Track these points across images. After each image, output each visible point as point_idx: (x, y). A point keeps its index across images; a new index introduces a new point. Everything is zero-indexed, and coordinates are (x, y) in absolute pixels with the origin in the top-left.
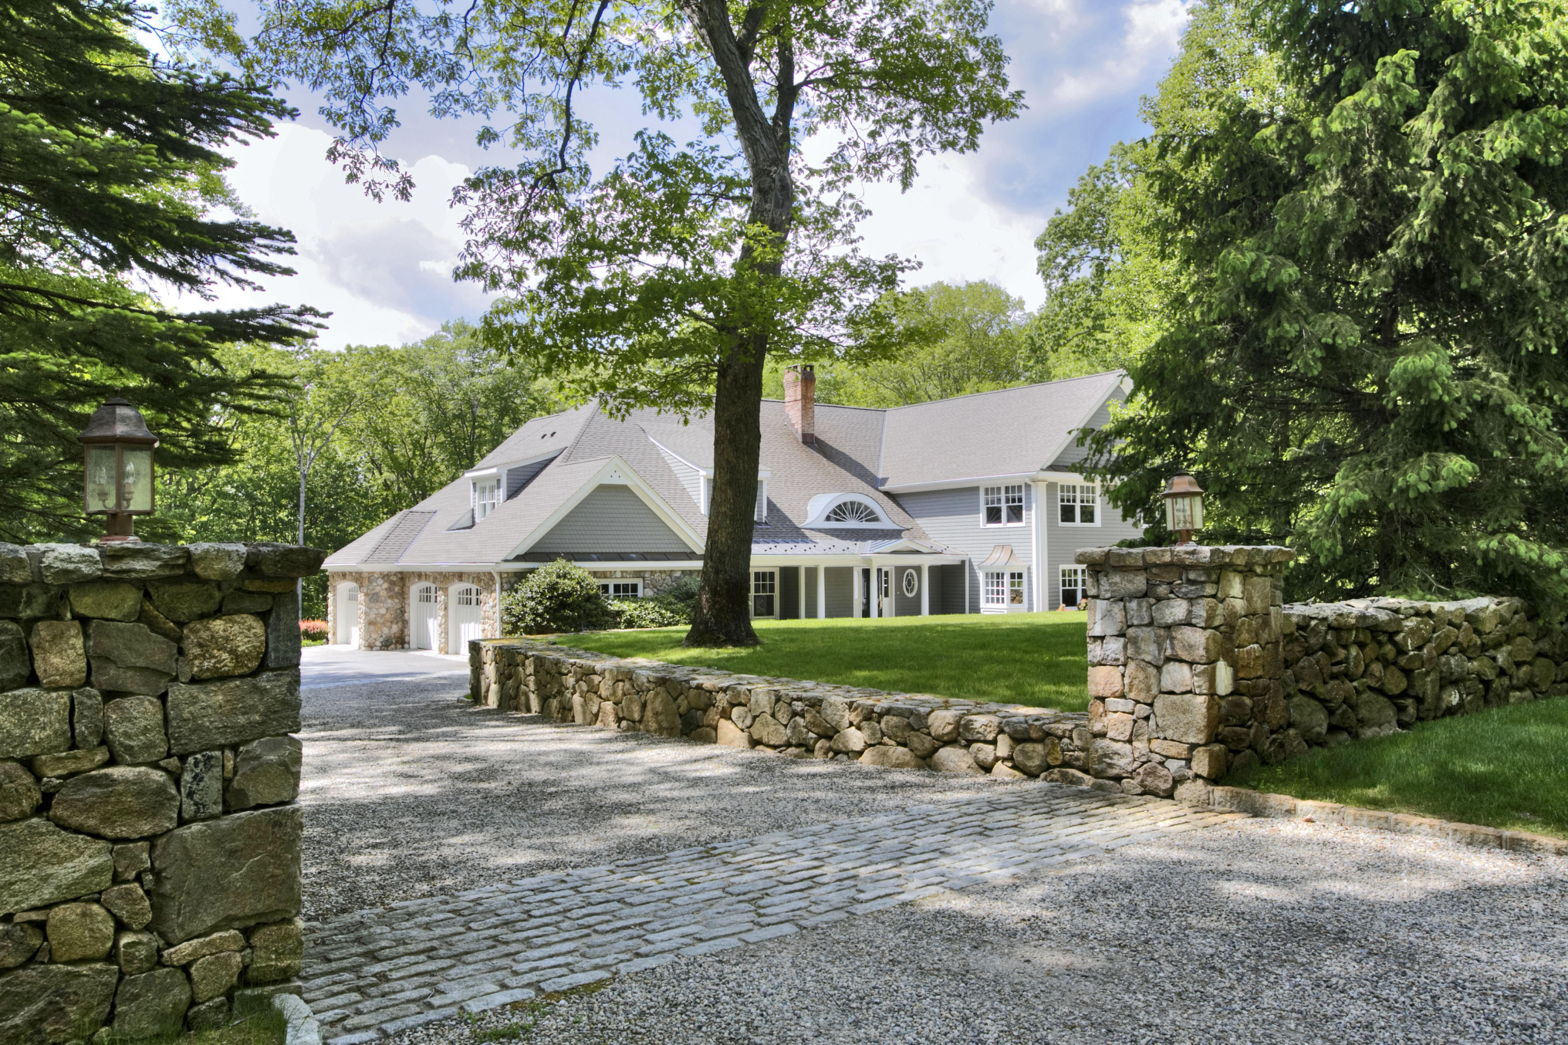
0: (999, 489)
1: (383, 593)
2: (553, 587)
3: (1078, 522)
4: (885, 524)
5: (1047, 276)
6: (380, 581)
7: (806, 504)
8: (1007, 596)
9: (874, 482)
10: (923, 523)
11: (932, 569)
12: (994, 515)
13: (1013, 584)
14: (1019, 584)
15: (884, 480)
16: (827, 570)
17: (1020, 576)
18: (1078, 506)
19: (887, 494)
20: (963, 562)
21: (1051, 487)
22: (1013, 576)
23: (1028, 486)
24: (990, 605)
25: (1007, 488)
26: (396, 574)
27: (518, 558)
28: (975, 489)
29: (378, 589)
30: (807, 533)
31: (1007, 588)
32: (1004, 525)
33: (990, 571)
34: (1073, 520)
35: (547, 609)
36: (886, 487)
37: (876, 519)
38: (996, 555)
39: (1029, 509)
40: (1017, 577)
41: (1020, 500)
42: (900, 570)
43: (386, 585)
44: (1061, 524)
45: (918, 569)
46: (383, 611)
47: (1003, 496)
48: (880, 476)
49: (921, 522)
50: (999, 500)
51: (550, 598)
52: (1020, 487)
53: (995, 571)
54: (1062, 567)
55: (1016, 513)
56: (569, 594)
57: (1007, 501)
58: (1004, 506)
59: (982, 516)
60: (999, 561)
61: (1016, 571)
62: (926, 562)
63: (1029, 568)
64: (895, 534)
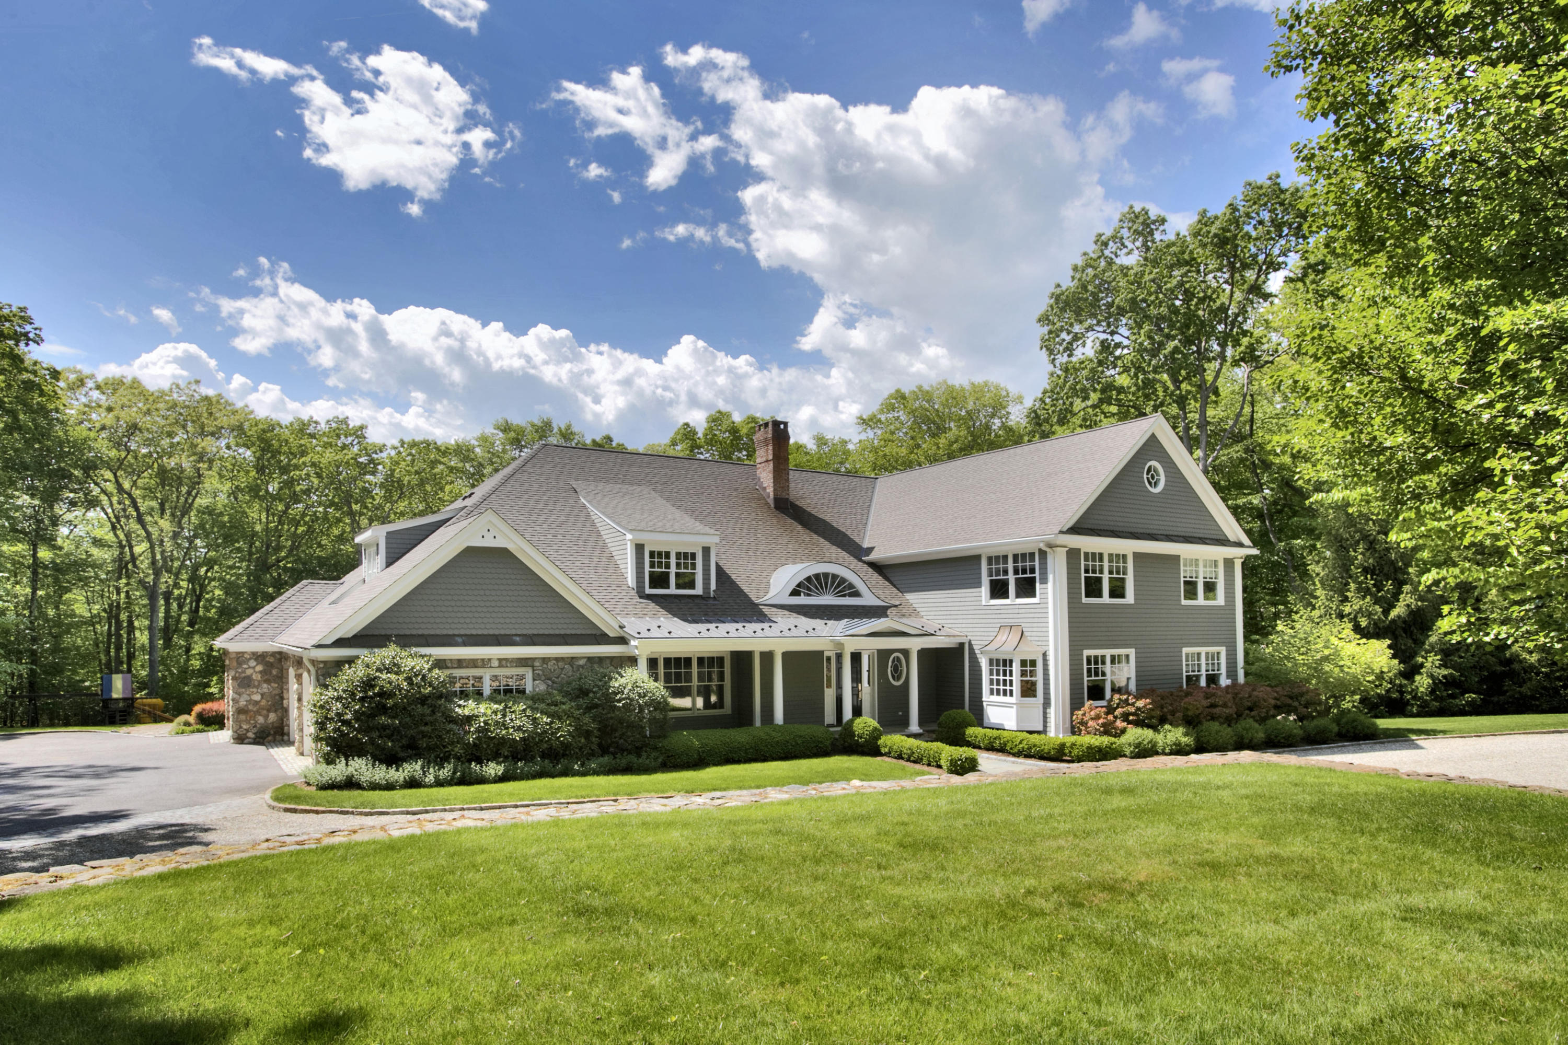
0: (1005, 557)
1: (257, 677)
2: (369, 683)
3: (1106, 599)
4: (868, 599)
5: (1051, 352)
6: (252, 663)
7: (769, 576)
8: (1016, 688)
9: (857, 551)
10: (914, 599)
11: (923, 653)
12: (999, 590)
13: (1023, 674)
14: (1032, 673)
15: (870, 550)
16: (787, 656)
17: (1033, 663)
18: (1106, 578)
19: (872, 565)
20: (962, 645)
21: (1073, 554)
22: (1023, 663)
23: (1043, 554)
24: (995, 698)
25: (1015, 557)
26: (273, 654)
27: (340, 643)
28: (977, 558)
29: (249, 672)
30: (766, 610)
31: (1016, 678)
32: (1012, 600)
33: (995, 656)
34: (1100, 595)
35: (358, 715)
36: (872, 557)
37: (857, 594)
38: (1002, 637)
39: (1044, 580)
40: (1028, 665)
41: (1033, 571)
42: (884, 655)
43: (259, 668)
44: (1085, 600)
45: (906, 653)
46: (257, 697)
47: (1010, 566)
48: (866, 545)
49: (912, 598)
50: (1006, 572)
51: (362, 700)
52: (1032, 555)
53: (1002, 657)
54: (1087, 653)
55: (1027, 588)
56: (391, 695)
57: (1016, 572)
58: (1011, 578)
59: (985, 590)
60: (1005, 644)
61: (1029, 657)
62: (915, 645)
63: (1045, 655)
64: (879, 612)
